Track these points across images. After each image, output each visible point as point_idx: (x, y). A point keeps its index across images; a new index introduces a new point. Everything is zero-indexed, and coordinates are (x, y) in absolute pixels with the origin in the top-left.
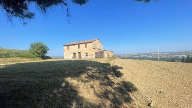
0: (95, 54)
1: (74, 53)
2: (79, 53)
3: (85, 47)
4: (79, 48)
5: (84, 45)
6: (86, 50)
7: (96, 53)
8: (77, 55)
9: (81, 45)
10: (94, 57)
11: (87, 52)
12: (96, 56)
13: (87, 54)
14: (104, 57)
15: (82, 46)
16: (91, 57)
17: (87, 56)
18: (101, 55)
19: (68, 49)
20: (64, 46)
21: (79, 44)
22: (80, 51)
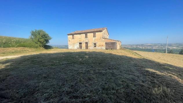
0: (105, 45)
1: (80, 43)
2: (87, 43)
3: (94, 37)
4: (86, 37)
5: (92, 34)
6: (95, 40)
7: (106, 43)
8: (84, 45)
9: (88, 34)
10: (104, 48)
11: (96, 42)
12: (106, 47)
13: (95, 44)
14: (116, 49)
15: (90, 35)
16: (100, 48)
17: (95, 46)
18: (112, 46)
19: (73, 38)
20: (68, 35)
21: (86, 33)
22: (87, 41)
